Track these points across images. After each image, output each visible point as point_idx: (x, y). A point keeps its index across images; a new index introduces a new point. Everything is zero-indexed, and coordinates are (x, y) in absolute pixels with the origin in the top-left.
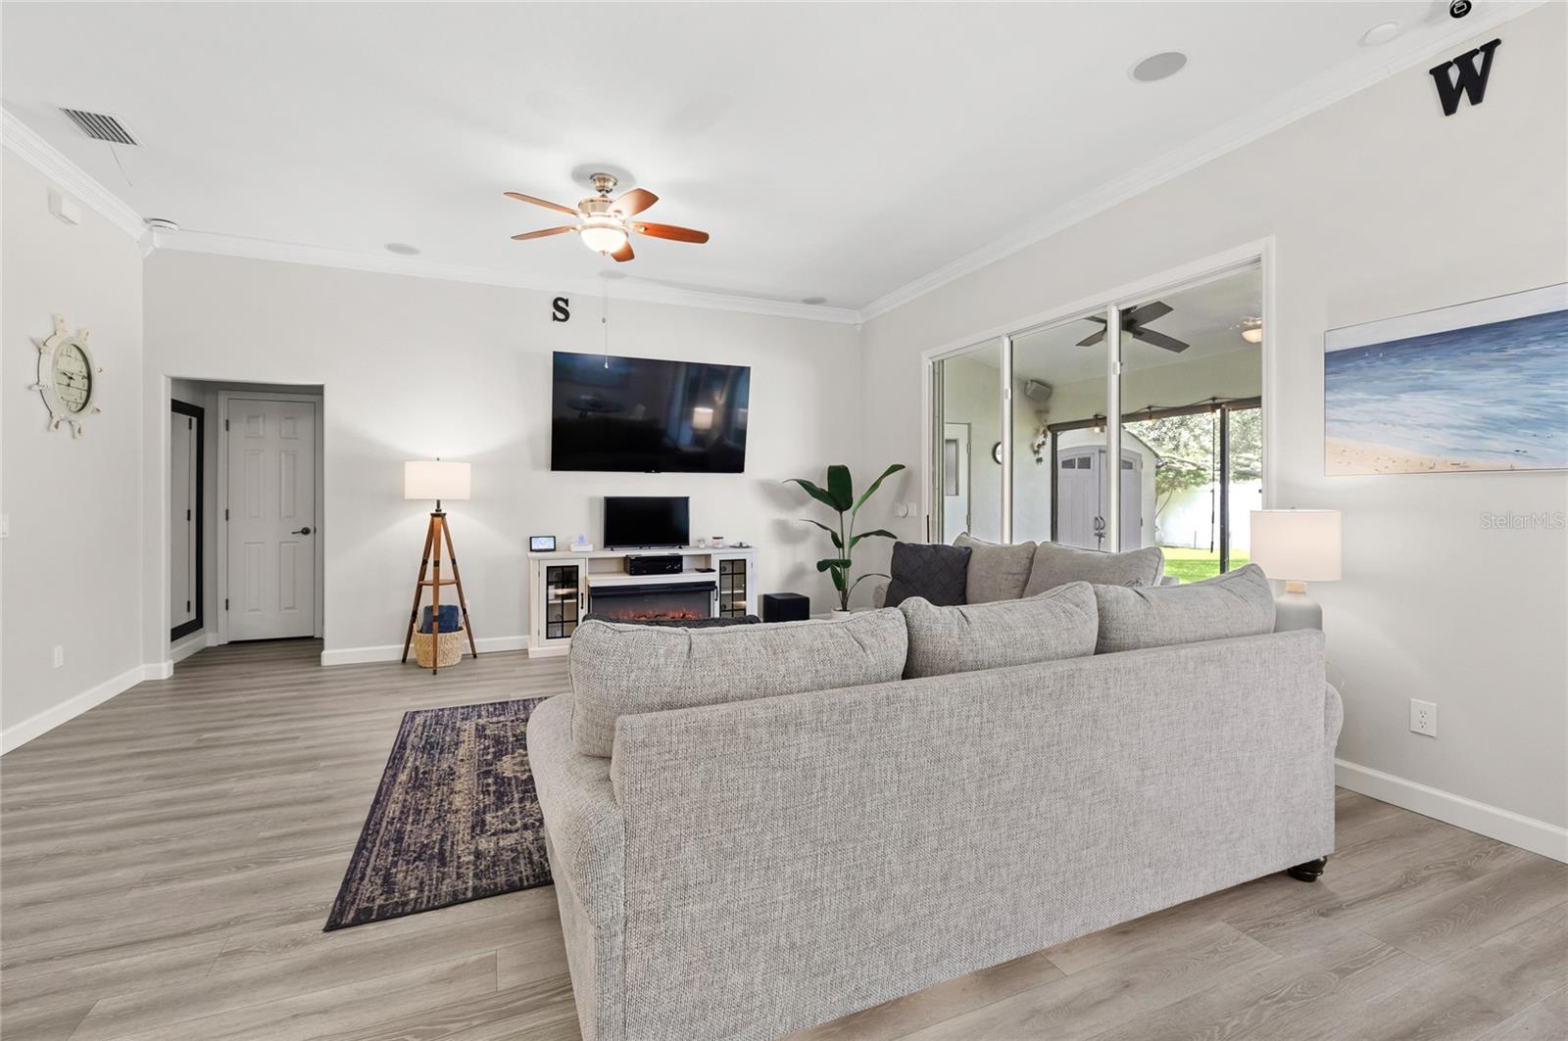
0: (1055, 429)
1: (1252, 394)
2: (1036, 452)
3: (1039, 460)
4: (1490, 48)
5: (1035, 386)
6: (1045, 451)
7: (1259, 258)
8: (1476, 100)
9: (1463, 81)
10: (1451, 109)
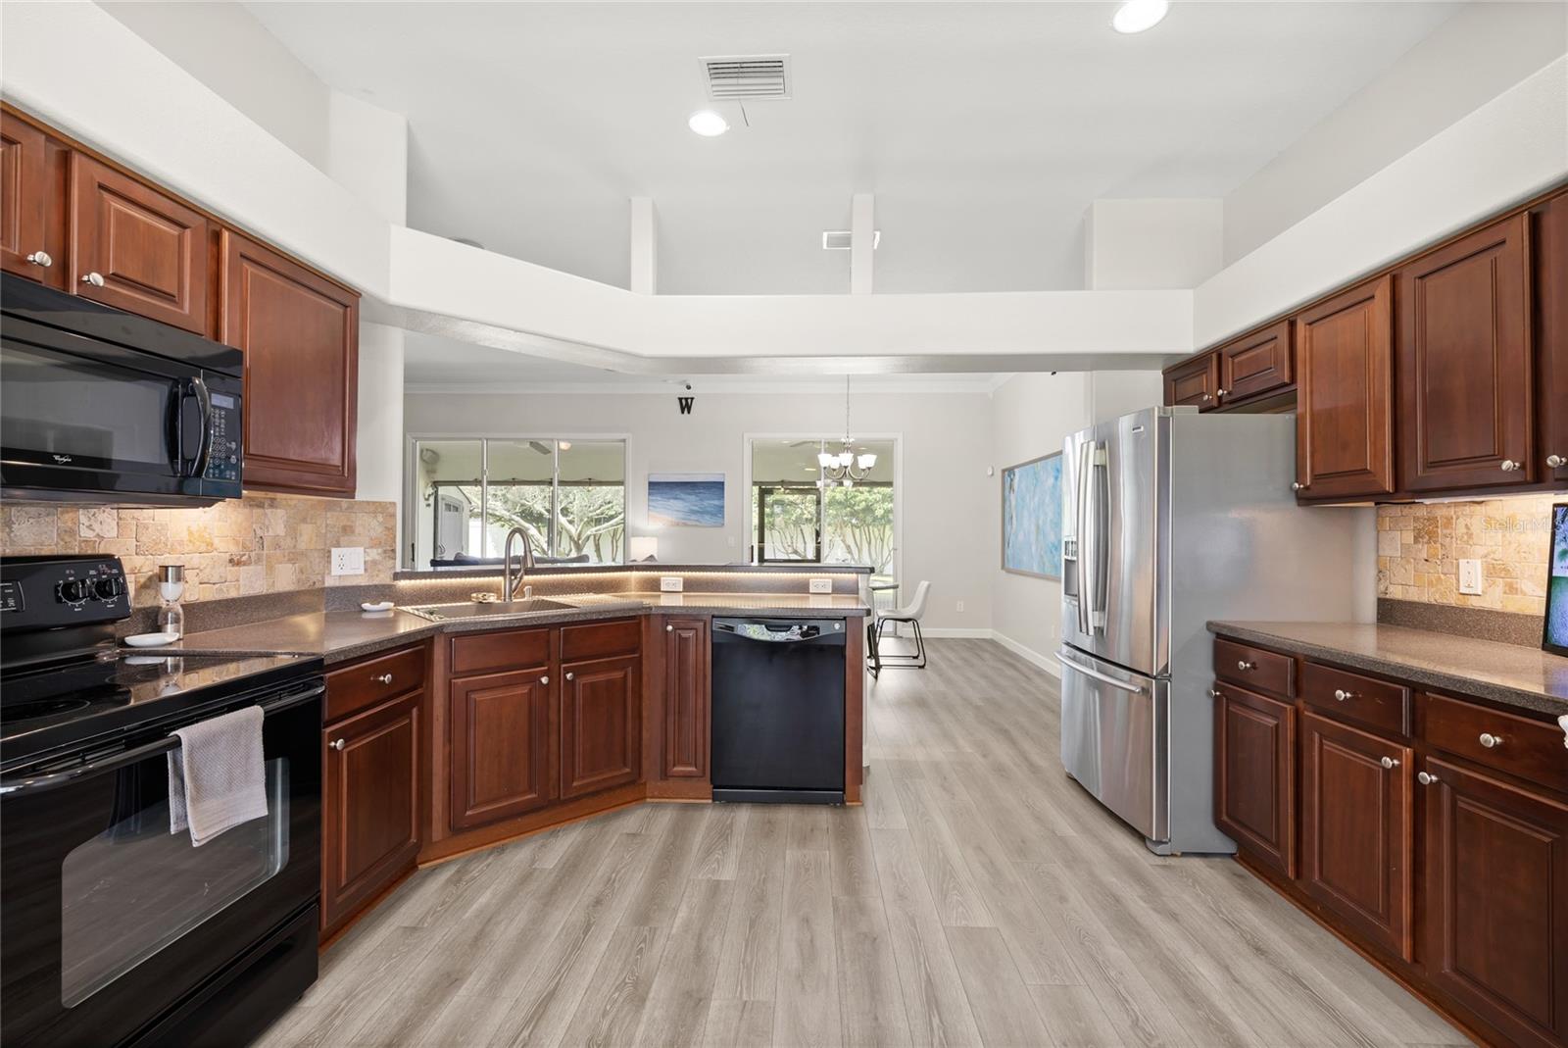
0: (436, 484)
2: (427, 499)
3: (429, 505)
4: (692, 399)
5: (429, 453)
6: (432, 499)
7: (624, 441)
8: (689, 412)
9: (686, 405)
10: (683, 412)
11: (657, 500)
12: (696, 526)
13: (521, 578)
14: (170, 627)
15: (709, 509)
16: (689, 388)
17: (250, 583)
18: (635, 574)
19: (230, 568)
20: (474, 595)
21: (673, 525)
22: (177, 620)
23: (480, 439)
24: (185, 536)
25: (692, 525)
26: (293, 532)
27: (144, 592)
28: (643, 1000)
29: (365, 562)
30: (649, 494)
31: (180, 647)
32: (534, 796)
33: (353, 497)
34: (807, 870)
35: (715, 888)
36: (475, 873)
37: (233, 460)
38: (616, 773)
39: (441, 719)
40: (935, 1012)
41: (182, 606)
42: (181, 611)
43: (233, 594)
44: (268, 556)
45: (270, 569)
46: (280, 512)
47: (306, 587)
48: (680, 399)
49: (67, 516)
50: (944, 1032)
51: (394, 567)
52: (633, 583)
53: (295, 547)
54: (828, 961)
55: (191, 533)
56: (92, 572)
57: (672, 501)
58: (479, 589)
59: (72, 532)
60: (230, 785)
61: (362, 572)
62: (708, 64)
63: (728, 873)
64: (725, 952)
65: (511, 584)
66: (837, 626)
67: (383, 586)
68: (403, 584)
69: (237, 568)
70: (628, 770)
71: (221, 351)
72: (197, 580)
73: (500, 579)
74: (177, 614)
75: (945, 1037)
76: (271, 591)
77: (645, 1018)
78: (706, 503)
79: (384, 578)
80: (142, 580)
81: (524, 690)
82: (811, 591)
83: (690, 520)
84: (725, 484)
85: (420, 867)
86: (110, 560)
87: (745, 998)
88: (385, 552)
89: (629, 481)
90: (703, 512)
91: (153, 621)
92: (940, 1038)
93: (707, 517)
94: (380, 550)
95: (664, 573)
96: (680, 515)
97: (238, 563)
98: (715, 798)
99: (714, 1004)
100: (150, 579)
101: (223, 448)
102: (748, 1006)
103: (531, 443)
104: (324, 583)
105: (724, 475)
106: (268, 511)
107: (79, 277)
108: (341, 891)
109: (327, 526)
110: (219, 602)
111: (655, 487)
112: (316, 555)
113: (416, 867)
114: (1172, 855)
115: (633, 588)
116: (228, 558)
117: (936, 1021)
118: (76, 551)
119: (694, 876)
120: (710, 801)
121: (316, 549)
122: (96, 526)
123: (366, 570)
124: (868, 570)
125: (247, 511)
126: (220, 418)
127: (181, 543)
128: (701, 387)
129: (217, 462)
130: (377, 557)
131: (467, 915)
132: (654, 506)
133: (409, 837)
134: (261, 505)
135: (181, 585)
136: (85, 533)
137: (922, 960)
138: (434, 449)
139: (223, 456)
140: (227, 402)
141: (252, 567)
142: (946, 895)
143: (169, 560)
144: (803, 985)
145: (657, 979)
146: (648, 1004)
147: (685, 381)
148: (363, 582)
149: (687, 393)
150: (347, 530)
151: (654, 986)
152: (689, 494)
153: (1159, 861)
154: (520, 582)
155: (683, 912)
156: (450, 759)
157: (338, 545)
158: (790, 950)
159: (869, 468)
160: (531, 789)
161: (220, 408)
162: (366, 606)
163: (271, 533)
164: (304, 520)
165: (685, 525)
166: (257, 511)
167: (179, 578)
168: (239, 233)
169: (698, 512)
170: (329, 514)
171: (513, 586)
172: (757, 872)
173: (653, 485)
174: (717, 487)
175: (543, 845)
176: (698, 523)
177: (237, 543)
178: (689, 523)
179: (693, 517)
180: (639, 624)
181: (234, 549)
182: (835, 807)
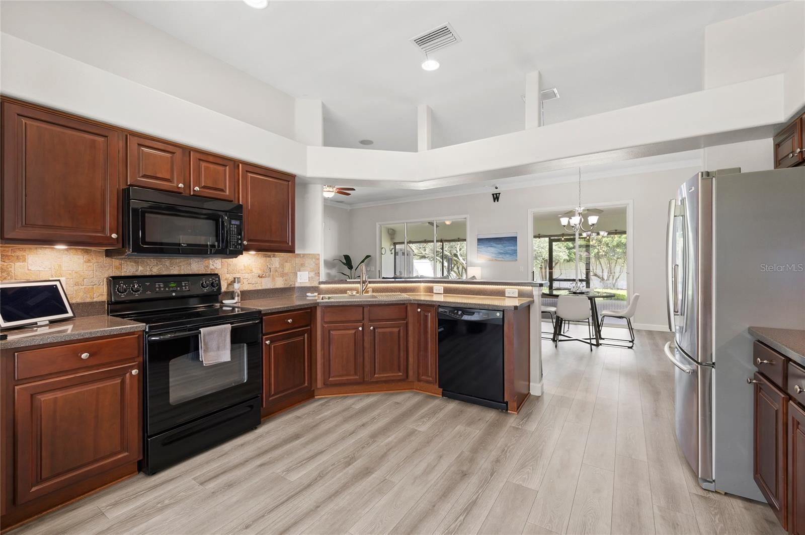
0: (395, 244)
1: (432, 240)
2: (391, 251)
3: (392, 253)
4: (499, 194)
5: (392, 230)
6: (393, 251)
7: (466, 218)
8: (498, 201)
9: (496, 197)
10: (494, 201)
11: (482, 248)
12: (502, 260)
13: (367, 285)
14: (236, 298)
15: (509, 252)
16: (497, 188)
17: (266, 284)
18: (423, 285)
19: (258, 278)
20: (348, 292)
21: (489, 261)
22: (238, 296)
23: (404, 223)
24: (243, 268)
25: (499, 261)
26: (282, 266)
27: (230, 286)
28: (349, 465)
29: (309, 277)
30: (478, 245)
31: (239, 305)
32: (357, 377)
33: (295, 253)
34: (461, 436)
35: (412, 433)
36: (331, 404)
37: (240, 242)
38: (395, 374)
39: (320, 340)
40: (465, 514)
41: (240, 291)
42: (239, 293)
43: (260, 288)
44: (273, 275)
45: (273, 279)
46: (277, 259)
47: (288, 286)
48: (493, 195)
49: (206, 262)
50: (460, 525)
51: (319, 279)
52: (422, 289)
53: (283, 271)
54: (434, 477)
55: (244, 266)
56: (210, 279)
57: (489, 248)
58: (351, 289)
59: (208, 267)
60: (218, 349)
61: (308, 281)
62: (415, 41)
63: (424, 428)
64: (393, 459)
65: (363, 288)
66: (498, 314)
67: (315, 287)
68: (322, 286)
69: (261, 279)
70: (401, 374)
71: (235, 206)
72: (247, 283)
73: (358, 285)
74: (238, 294)
75: (459, 526)
76: (274, 287)
77: (345, 471)
78: (507, 248)
79: (315, 284)
80: (229, 282)
81: (353, 331)
82: (506, 296)
83: (499, 257)
84: (518, 238)
85: (316, 397)
86: (216, 275)
87: (387, 478)
88: (316, 273)
89: (468, 239)
90: (506, 253)
91: (231, 295)
92: (457, 525)
93: (508, 256)
94: (314, 273)
95: (435, 284)
96: (494, 255)
97: (262, 277)
98: (443, 395)
99: (374, 475)
100: (232, 282)
101: (236, 238)
102: (386, 481)
103: (429, 223)
104: (295, 285)
105: (516, 233)
106: (273, 259)
107: (193, 189)
108: (270, 396)
109: (296, 263)
110: (255, 290)
111: (480, 241)
112: (292, 274)
113: (314, 396)
114: (716, 492)
115: (422, 291)
116: (258, 275)
117: (462, 518)
118: (209, 273)
119: (410, 424)
120: (441, 396)
121: (291, 272)
122: (215, 265)
123: (309, 280)
124: (538, 285)
125: (265, 258)
126: (235, 228)
127: (241, 270)
128: (504, 186)
129: (234, 243)
130: (313, 276)
131: (318, 417)
132: (480, 251)
133: (305, 383)
134: (270, 257)
135: (240, 284)
136: (212, 267)
137: (480, 491)
138: (392, 228)
139: (236, 241)
140: (238, 223)
141: (267, 279)
142: (523, 468)
143: (237, 275)
144: (415, 481)
145: (361, 459)
146: (350, 467)
147: (495, 185)
148: (308, 285)
149: (496, 191)
150: (302, 265)
151: (357, 462)
152: (499, 244)
153: (701, 492)
154: (366, 287)
155: (393, 437)
156: (323, 356)
157: (300, 271)
158: (423, 466)
159: (593, 224)
160: (356, 374)
161: (235, 225)
162: (309, 294)
163: (274, 266)
164: (286, 262)
165: (496, 260)
166: (268, 259)
167: (239, 282)
168: (245, 164)
169: (503, 253)
170: (296, 259)
171: (363, 289)
172: (437, 430)
173: (480, 240)
174: (513, 240)
175: (361, 399)
176: (503, 259)
177: (261, 270)
178: (499, 259)
179: (500, 256)
180: (406, 307)
181: (260, 272)
182: (502, 411)
